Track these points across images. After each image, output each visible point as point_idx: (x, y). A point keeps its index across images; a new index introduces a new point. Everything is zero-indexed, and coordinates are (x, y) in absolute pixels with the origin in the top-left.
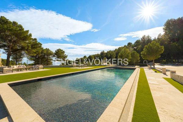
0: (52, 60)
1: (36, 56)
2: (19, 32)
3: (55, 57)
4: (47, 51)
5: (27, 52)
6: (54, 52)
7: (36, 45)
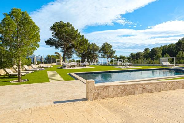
0: (98, 56)
1: (83, 52)
2: (72, 32)
3: (101, 53)
4: (93, 47)
5: (76, 49)
6: (100, 47)
7: (84, 42)
